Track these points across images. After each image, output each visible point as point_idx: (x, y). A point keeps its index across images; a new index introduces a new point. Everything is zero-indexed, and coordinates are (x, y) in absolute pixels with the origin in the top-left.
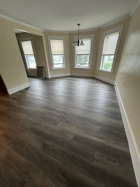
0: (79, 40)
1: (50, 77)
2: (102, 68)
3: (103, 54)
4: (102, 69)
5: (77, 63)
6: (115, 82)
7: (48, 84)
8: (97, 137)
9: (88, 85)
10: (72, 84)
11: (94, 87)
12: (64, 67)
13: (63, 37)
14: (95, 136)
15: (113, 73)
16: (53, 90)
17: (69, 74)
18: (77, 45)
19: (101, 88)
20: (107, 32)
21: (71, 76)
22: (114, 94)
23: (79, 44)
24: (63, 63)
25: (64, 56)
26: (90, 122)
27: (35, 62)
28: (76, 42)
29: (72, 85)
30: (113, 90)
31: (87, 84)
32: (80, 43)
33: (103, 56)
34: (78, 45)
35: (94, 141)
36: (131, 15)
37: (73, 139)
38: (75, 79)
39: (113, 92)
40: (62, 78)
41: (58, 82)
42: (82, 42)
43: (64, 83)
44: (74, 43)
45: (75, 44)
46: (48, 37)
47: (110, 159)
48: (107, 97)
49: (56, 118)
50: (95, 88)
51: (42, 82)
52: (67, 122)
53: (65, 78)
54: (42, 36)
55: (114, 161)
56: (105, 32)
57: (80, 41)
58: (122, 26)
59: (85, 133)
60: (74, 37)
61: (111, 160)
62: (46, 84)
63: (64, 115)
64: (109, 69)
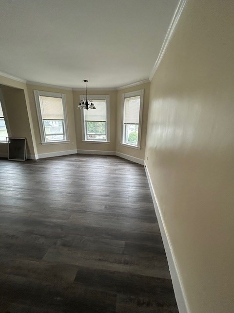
0: (87, 101)
1: (37, 157)
2: (125, 141)
3: (124, 122)
4: (125, 143)
5: (88, 133)
6: (145, 162)
7: (32, 172)
8: (121, 263)
9: (107, 169)
10: (79, 167)
11: (116, 170)
12: (66, 139)
13: (63, 94)
14: (116, 263)
15: (141, 148)
16: (42, 182)
17: (75, 151)
18: (84, 108)
19: (127, 171)
20: (127, 94)
21: (78, 155)
22: (145, 179)
23: (87, 106)
24: (64, 134)
25: (65, 122)
26: (109, 235)
27: (6, 129)
28: (83, 103)
29: (80, 169)
30: (142, 174)
31: (105, 167)
32: (89, 106)
33: (124, 125)
34: (87, 109)
35: (114, 272)
36: (150, 79)
37: (75, 280)
38: (84, 159)
39: (143, 177)
40: (61, 159)
41: (53, 166)
42: (92, 104)
43: (64, 168)
44: (80, 104)
45: (81, 106)
46: (35, 91)
47: (142, 302)
48: (134, 186)
49: (42, 240)
50: (117, 172)
51: (19, 167)
52: (64, 245)
53: (66, 158)
54: (23, 90)
55: (148, 304)
56: (123, 94)
57: (90, 103)
58: (143, 91)
59: (100, 260)
60: (80, 96)
61: (144, 303)
62: (28, 171)
63: (59, 230)
64: (135, 143)
